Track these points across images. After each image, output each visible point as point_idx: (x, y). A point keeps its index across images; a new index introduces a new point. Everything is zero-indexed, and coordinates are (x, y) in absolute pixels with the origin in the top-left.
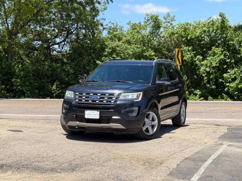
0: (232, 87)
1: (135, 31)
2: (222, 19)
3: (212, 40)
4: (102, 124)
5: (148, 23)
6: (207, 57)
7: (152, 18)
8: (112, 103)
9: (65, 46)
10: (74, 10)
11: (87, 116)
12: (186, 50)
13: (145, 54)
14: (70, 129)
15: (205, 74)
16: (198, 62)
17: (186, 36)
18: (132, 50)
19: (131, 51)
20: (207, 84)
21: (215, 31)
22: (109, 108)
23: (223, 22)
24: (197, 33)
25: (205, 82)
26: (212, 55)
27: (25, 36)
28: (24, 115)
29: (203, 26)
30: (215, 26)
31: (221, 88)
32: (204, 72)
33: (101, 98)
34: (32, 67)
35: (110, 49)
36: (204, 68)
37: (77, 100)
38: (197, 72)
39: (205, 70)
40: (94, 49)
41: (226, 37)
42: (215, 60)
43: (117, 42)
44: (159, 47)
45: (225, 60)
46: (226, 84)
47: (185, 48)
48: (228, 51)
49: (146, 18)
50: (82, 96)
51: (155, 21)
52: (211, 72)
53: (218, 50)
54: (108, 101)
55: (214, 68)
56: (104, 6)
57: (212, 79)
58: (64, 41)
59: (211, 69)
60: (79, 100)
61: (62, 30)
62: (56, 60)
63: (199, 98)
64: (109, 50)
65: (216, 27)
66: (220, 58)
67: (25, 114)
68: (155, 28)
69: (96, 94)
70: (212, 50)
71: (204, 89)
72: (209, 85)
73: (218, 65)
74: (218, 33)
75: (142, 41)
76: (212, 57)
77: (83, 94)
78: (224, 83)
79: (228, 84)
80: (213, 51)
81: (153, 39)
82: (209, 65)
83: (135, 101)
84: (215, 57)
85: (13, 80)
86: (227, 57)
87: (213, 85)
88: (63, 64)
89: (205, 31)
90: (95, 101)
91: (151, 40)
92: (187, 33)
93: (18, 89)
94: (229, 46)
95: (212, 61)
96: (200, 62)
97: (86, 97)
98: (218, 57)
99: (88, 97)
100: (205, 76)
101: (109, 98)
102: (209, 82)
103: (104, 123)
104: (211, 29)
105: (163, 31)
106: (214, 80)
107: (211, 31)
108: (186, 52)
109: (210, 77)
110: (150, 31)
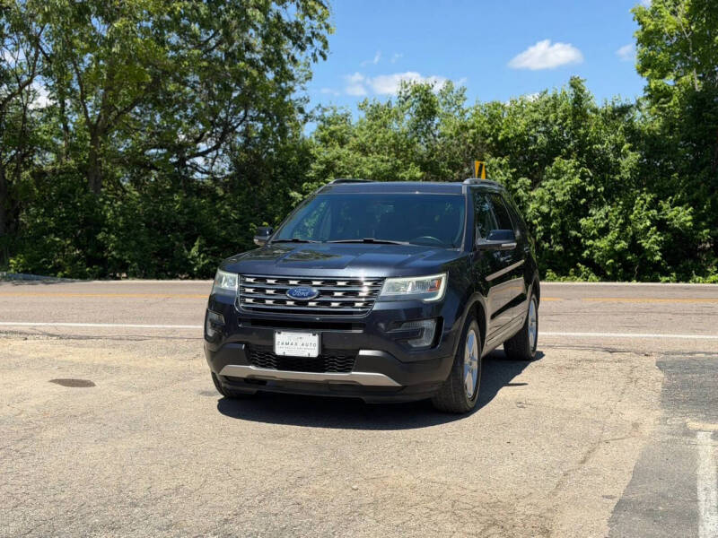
0: (599, 249)
1: (379, 122)
2: (576, 93)
3: (553, 141)
4: (326, 374)
5: (407, 104)
6: (541, 180)
7: (416, 92)
8: (358, 308)
9: (218, 159)
10: (239, 76)
11: (280, 350)
12: (495, 166)
14: (228, 386)
15: (539, 219)
16: (521, 192)
17: (494, 134)
18: (370, 166)
19: (369, 169)
20: (543, 242)
21: (560, 121)
22: (348, 325)
23: (578, 100)
24: (518, 125)
25: (539, 236)
26: (554, 175)
27: (126, 135)
28: (115, 325)
29: (533, 109)
30: (558, 110)
31: (573, 251)
32: (537, 214)
33: (323, 293)
34: (144, 207)
35: (321, 163)
36: (536, 206)
37: (251, 301)
38: (521, 216)
39: (538, 211)
40: (284, 166)
41: (586, 135)
42: (560, 188)
43: (338, 147)
44: (432, 159)
45: (584, 187)
46: (584, 242)
47: (492, 160)
48: (590, 167)
49: (403, 94)
50: (265, 287)
51: (423, 100)
52: (552, 214)
53: (567, 165)
54: (344, 304)
55: (558, 204)
56: (303, 71)
57: (553, 231)
58: (216, 148)
59: (553, 207)
60: (256, 300)
61: (212, 123)
62: (200, 190)
64: (320, 167)
65: (562, 112)
66: (573, 182)
67: (117, 323)
68: (422, 117)
69: (309, 282)
70: (554, 163)
72: (547, 245)
73: (568, 197)
74: (566, 126)
75: (394, 145)
76: (555, 181)
77: (269, 281)
78: (581, 238)
79: (590, 242)
80: (556, 168)
81: (418, 141)
82: (547, 197)
83: (426, 300)
84: (560, 181)
85: (100, 236)
86: (588, 179)
87: (558, 243)
88: (215, 198)
89: (536, 122)
90: (305, 303)
91: (414, 143)
92: (496, 127)
93: (112, 256)
94: (591, 155)
95: (554, 190)
96: (526, 191)
97: (278, 291)
98: (569, 179)
99: (283, 291)
100: (539, 223)
101: (347, 293)
102: (546, 238)
103: (332, 370)
104: (552, 116)
105: (440, 126)
106: (560, 233)
107: (551, 120)
108: (495, 171)
109: (549, 225)
110: (411, 123)
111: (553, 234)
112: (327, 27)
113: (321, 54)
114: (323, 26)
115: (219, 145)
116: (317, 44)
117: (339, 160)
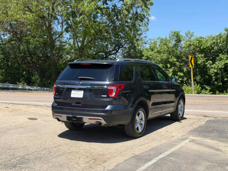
1: (162, 44)
2: (227, 33)
3: (220, 49)
5: (172, 38)
6: (215, 61)
7: (175, 34)
13: (170, 60)
16: (208, 65)
17: (200, 47)
19: (160, 58)
21: (222, 42)
24: (208, 44)
25: (213, 80)
26: (219, 60)
29: (212, 38)
30: (221, 39)
31: (227, 85)
32: (213, 72)
35: (145, 57)
36: (213, 70)
38: (208, 73)
42: (221, 64)
43: (151, 52)
47: (199, 55)
51: (177, 36)
52: (218, 73)
53: (223, 57)
55: (220, 69)
57: (219, 78)
59: (218, 70)
63: (210, 92)
65: (223, 39)
66: (225, 62)
68: (177, 42)
70: (219, 56)
71: (213, 86)
72: (216, 83)
73: (223, 67)
74: (224, 44)
76: (219, 62)
82: (216, 67)
84: (221, 62)
87: (220, 82)
89: (214, 43)
92: (200, 44)
95: (218, 65)
96: (210, 65)
100: (214, 75)
102: (216, 80)
104: (219, 41)
105: (183, 43)
106: (221, 79)
107: (218, 42)
108: (200, 58)
109: (217, 76)
110: (174, 44)
112: (149, 15)
113: (147, 23)
114: (147, 14)
115: (117, 52)
116: (146, 20)
117: (150, 55)
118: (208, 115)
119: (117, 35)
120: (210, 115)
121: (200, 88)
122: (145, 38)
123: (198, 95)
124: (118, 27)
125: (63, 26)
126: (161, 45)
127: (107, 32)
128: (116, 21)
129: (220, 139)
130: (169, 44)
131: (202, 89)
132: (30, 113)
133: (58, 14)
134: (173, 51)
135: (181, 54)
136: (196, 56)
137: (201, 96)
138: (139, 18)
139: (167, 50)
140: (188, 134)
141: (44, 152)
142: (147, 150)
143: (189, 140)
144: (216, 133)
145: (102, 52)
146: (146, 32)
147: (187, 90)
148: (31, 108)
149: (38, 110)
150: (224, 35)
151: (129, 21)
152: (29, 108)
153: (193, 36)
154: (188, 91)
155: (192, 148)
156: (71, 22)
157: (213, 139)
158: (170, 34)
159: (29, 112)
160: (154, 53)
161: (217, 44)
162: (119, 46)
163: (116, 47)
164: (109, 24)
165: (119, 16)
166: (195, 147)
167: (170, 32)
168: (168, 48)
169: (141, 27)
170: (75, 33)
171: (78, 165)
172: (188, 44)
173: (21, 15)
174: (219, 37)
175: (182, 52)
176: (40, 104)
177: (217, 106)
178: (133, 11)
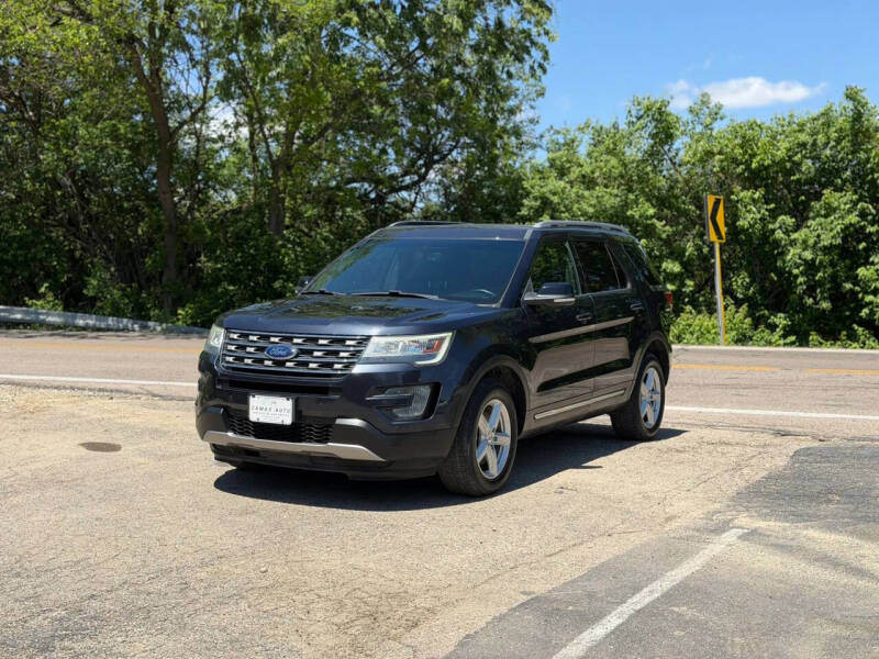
1: (602, 148)
2: (856, 108)
3: (824, 169)
4: (303, 444)
5: (639, 125)
6: (808, 218)
7: (648, 109)
8: (337, 370)
11: (254, 416)
12: (747, 200)
13: (629, 213)
15: (801, 268)
16: (779, 234)
17: (746, 161)
18: (593, 202)
20: (806, 297)
21: (833, 143)
22: (324, 390)
23: (858, 117)
24: (778, 149)
25: (799, 290)
26: (823, 212)
29: (796, 128)
30: (832, 129)
31: (849, 309)
32: (799, 261)
33: (302, 352)
35: (536, 199)
36: (799, 251)
37: (231, 359)
38: (779, 263)
39: (800, 258)
41: (868, 161)
42: (829, 228)
43: (556, 179)
44: (673, 192)
45: (864, 228)
46: (863, 298)
47: (743, 194)
48: (873, 201)
49: (634, 112)
50: (246, 344)
51: (657, 120)
52: (817, 262)
53: (841, 197)
54: (323, 365)
55: (827, 250)
56: (535, 86)
57: (820, 284)
59: (819, 253)
60: (237, 359)
63: (784, 336)
64: (534, 203)
65: (836, 132)
66: (847, 221)
68: (658, 140)
69: (290, 339)
70: (823, 198)
71: (798, 312)
72: (810, 301)
73: (839, 241)
74: (843, 149)
76: (823, 220)
77: (251, 338)
78: (859, 293)
79: (869, 298)
80: (825, 203)
81: (654, 171)
82: (811, 242)
83: (419, 363)
84: (829, 220)
85: (277, 285)
86: (870, 218)
87: (824, 299)
89: (803, 145)
90: (282, 364)
91: (648, 174)
92: (750, 151)
95: (820, 232)
96: (787, 232)
97: (258, 349)
98: (842, 218)
99: (263, 350)
100: (801, 273)
101: (328, 353)
102: (811, 290)
103: (310, 440)
104: (821, 139)
105: (681, 147)
106: (828, 286)
107: (819, 143)
108: (746, 207)
109: (814, 276)
110: (646, 148)
111: (820, 286)
112: (547, 33)
113: (541, 66)
114: (542, 32)
115: (423, 178)
116: (536, 54)
117: (554, 194)
118: (791, 429)
119: (421, 112)
120: (798, 430)
121: (748, 320)
122: (532, 126)
123: (739, 348)
124: (428, 80)
125: (208, 75)
126: (595, 154)
127: (384, 102)
128: (418, 58)
129: (862, 526)
130: (626, 149)
131: (755, 326)
132: (87, 421)
133: (189, 26)
134: (643, 179)
135: (671, 188)
136: (733, 197)
137: (755, 354)
138: (512, 48)
139: (621, 172)
140: (729, 506)
141: (160, 585)
142: (578, 574)
143: (740, 531)
144: (838, 502)
145: (364, 180)
146: (532, 103)
147: (698, 328)
148: (91, 403)
149: (118, 409)
150: (841, 115)
151: (468, 56)
152: (82, 401)
153: (721, 119)
154: (702, 333)
155: (756, 566)
156: (239, 59)
157: (831, 528)
158: (630, 112)
159: (83, 419)
160: (568, 186)
161: (812, 150)
162: (430, 154)
163: (419, 158)
164: (391, 68)
165: (429, 37)
166: (769, 562)
167: (630, 104)
168: (625, 165)
169: (516, 83)
170: (256, 104)
171: (304, 638)
172: (700, 149)
173: (44, 31)
174: (823, 124)
175: (677, 181)
176: (123, 387)
177: (824, 394)
178: (486, 19)
